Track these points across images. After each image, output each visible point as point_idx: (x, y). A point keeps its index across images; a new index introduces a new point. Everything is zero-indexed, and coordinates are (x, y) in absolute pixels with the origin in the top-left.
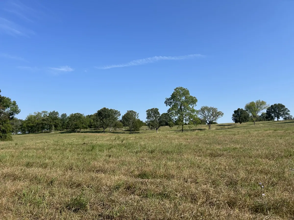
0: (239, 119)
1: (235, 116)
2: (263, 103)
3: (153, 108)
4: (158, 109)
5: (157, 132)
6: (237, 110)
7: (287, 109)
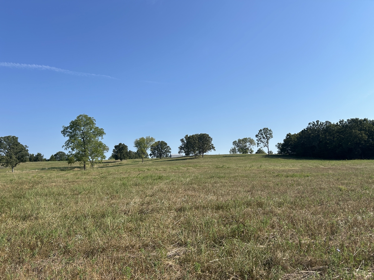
0: (120, 156)
1: (116, 152)
2: (152, 139)
3: (9, 136)
4: (17, 138)
5: (13, 171)
6: (118, 145)
7: (169, 146)
